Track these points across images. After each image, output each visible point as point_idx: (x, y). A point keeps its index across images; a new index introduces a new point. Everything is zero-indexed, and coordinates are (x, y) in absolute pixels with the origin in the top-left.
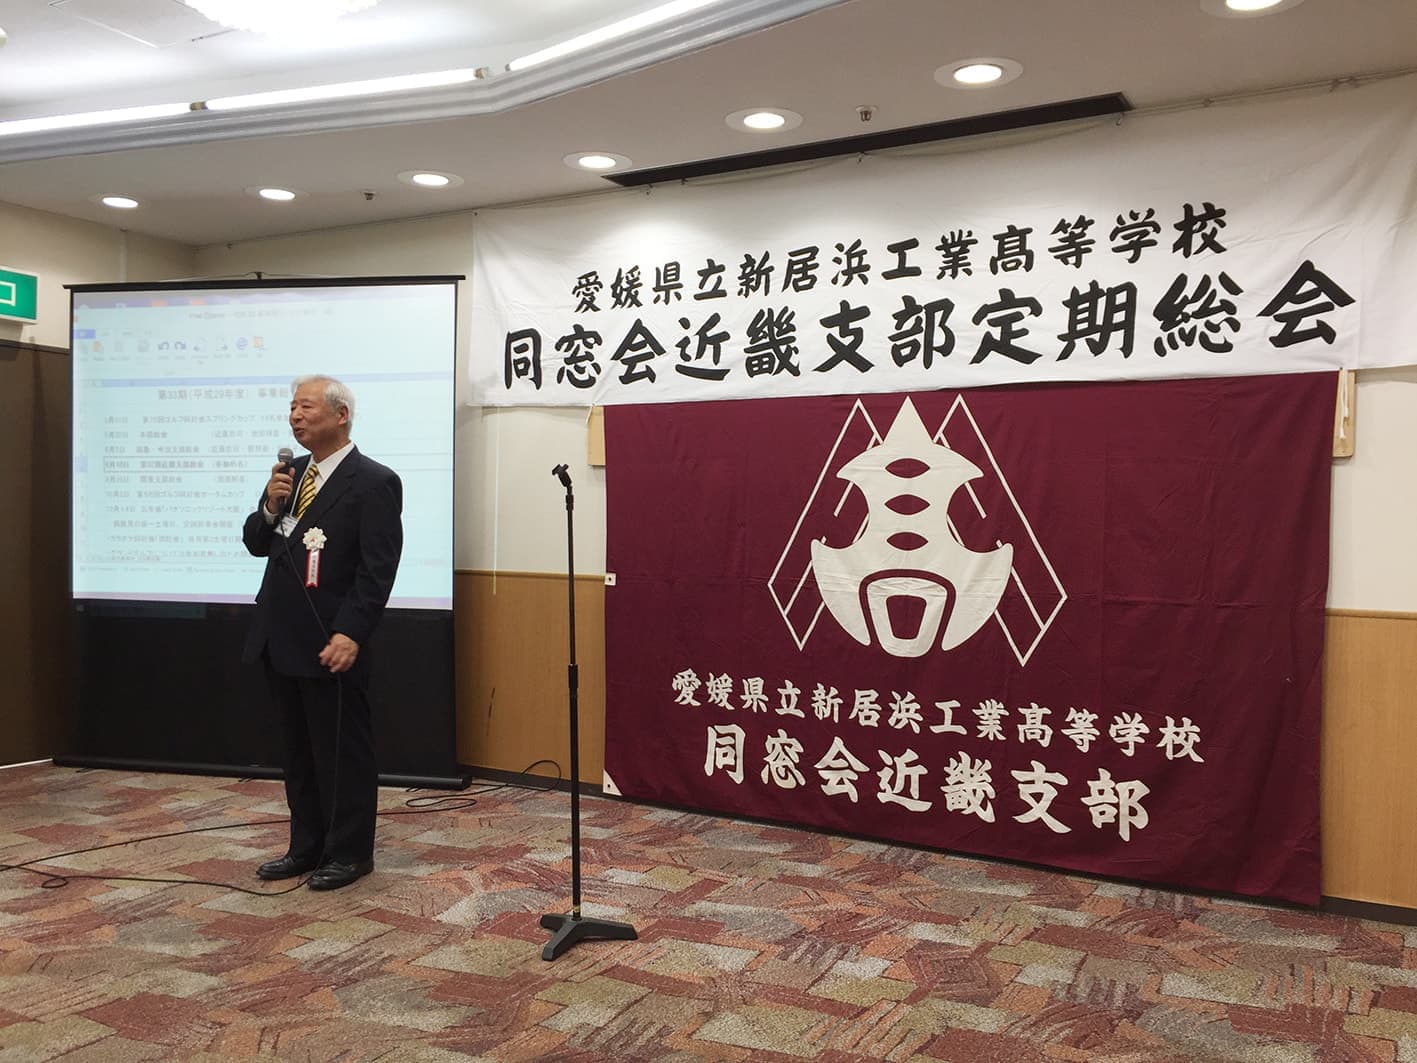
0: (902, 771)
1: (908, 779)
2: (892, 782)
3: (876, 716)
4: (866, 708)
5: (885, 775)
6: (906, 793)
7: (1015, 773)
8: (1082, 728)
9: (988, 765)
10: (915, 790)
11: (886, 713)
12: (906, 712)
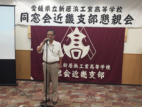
0: (75, 73)
1: (76, 74)
2: (74, 75)
3: (72, 67)
4: (71, 66)
5: (73, 74)
6: (76, 76)
7: (89, 72)
8: (97, 67)
9: (86, 72)
10: (77, 75)
11: (73, 66)
12: (76, 66)
